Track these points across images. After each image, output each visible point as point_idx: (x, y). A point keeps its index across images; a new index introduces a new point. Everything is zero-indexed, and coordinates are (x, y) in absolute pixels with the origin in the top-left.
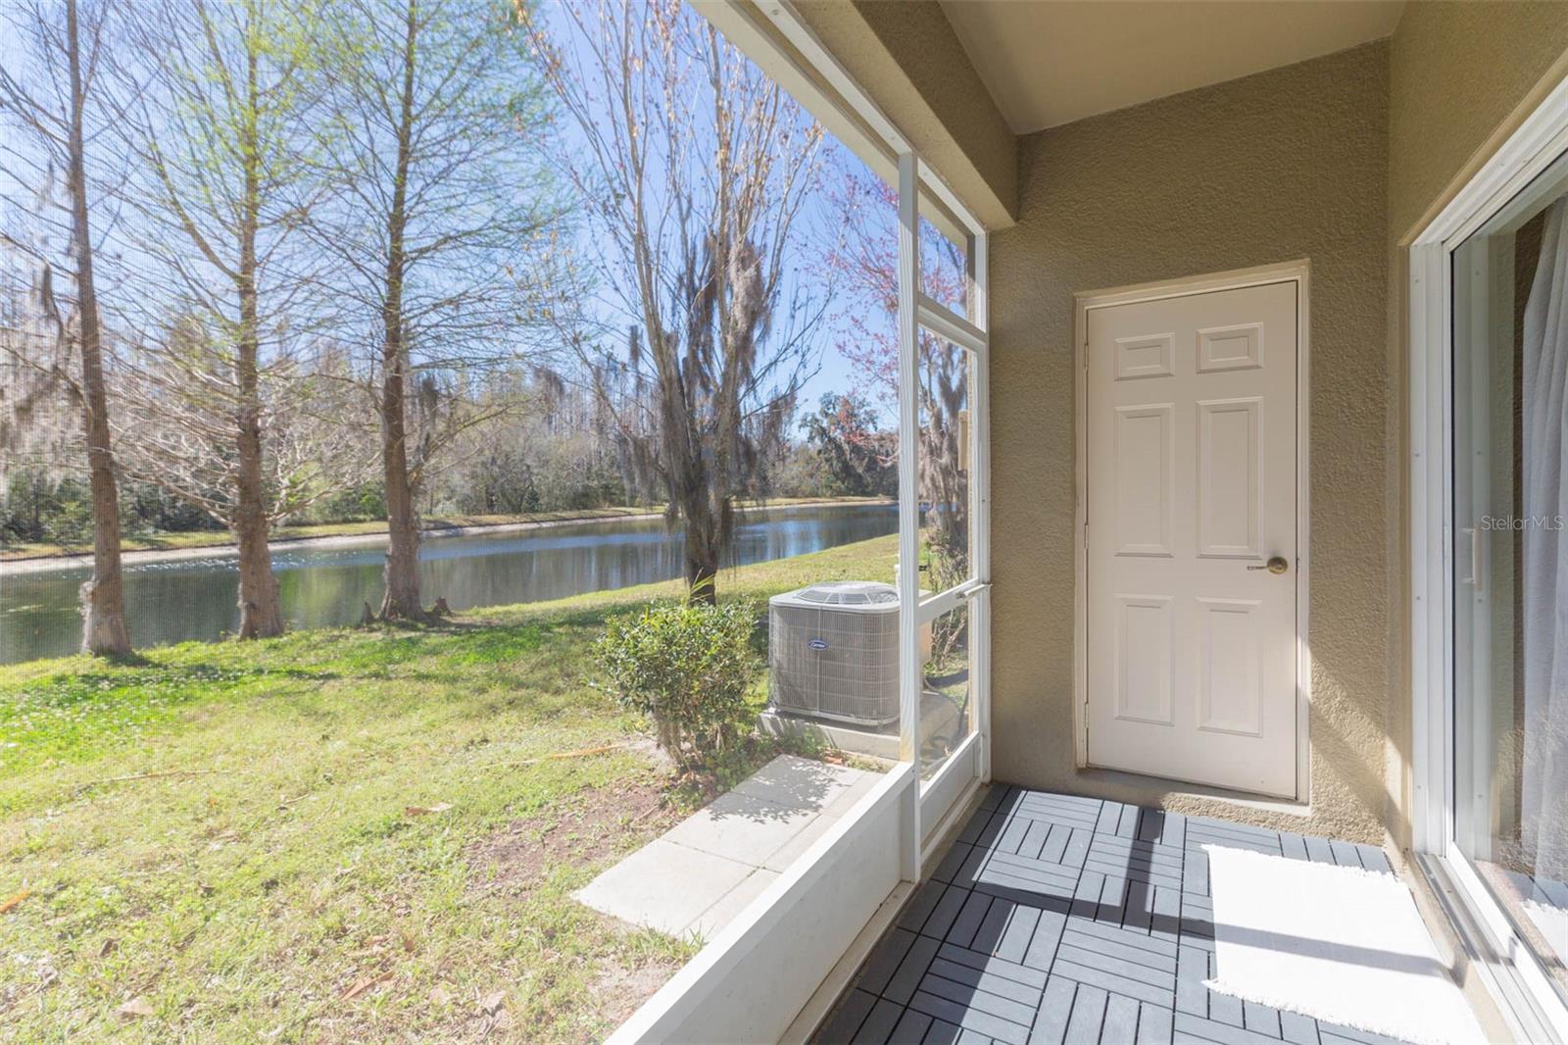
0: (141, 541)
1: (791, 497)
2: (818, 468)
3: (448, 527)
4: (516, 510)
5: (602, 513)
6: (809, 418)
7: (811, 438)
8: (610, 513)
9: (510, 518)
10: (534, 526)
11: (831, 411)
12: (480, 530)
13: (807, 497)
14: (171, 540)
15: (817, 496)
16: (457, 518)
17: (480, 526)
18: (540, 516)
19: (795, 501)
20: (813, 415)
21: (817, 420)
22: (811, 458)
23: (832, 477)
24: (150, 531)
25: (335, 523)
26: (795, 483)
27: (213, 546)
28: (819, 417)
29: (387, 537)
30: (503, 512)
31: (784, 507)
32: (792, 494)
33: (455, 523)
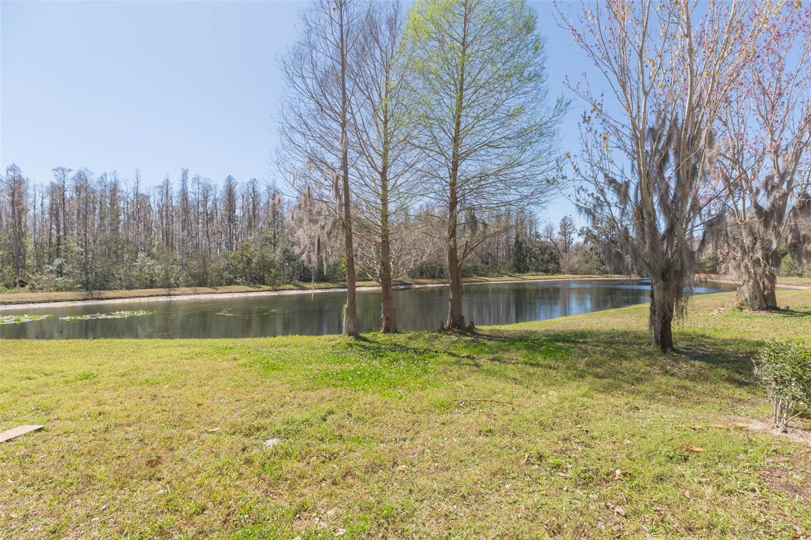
0: (296, 286)
1: (574, 274)
2: (591, 258)
3: (405, 284)
4: (433, 277)
5: (474, 280)
6: (585, 230)
7: (586, 241)
8: (477, 280)
9: (431, 281)
10: (443, 285)
11: (599, 225)
12: (419, 286)
13: (584, 274)
14: (305, 285)
15: (590, 274)
16: (408, 280)
17: (419, 284)
18: (444, 280)
19: (578, 276)
20: (588, 228)
21: (590, 231)
22: (586, 252)
23: (599, 263)
24: (297, 281)
25: (360, 281)
26: (577, 266)
27: (319, 289)
28: (591, 228)
29: (381, 288)
30: (427, 278)
31: (571, 279)
32: (574, 272)
33: (408, 282)
